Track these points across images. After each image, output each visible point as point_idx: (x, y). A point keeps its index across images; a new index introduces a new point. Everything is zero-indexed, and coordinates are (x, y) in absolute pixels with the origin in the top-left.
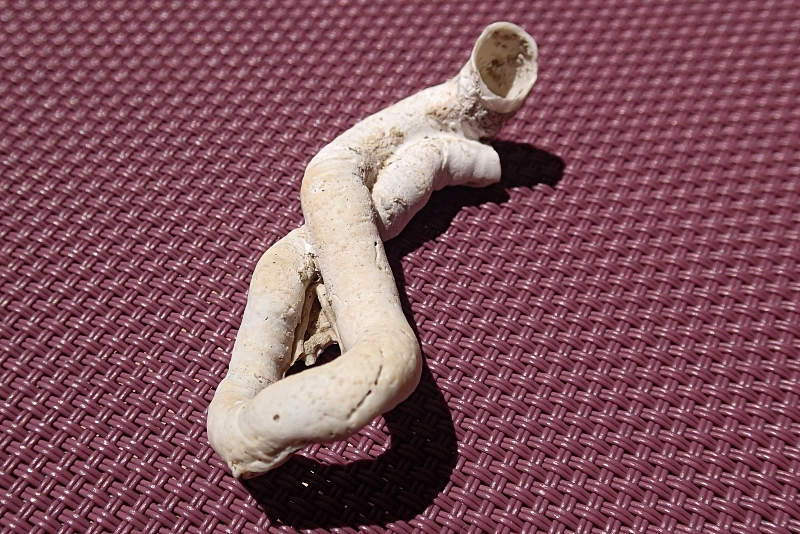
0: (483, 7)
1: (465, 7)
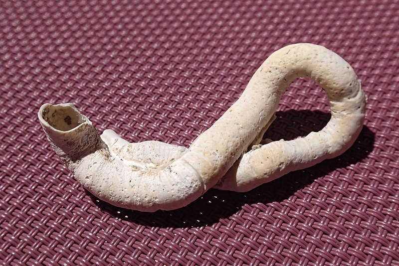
0: (341, 4)
1: (330, 4)
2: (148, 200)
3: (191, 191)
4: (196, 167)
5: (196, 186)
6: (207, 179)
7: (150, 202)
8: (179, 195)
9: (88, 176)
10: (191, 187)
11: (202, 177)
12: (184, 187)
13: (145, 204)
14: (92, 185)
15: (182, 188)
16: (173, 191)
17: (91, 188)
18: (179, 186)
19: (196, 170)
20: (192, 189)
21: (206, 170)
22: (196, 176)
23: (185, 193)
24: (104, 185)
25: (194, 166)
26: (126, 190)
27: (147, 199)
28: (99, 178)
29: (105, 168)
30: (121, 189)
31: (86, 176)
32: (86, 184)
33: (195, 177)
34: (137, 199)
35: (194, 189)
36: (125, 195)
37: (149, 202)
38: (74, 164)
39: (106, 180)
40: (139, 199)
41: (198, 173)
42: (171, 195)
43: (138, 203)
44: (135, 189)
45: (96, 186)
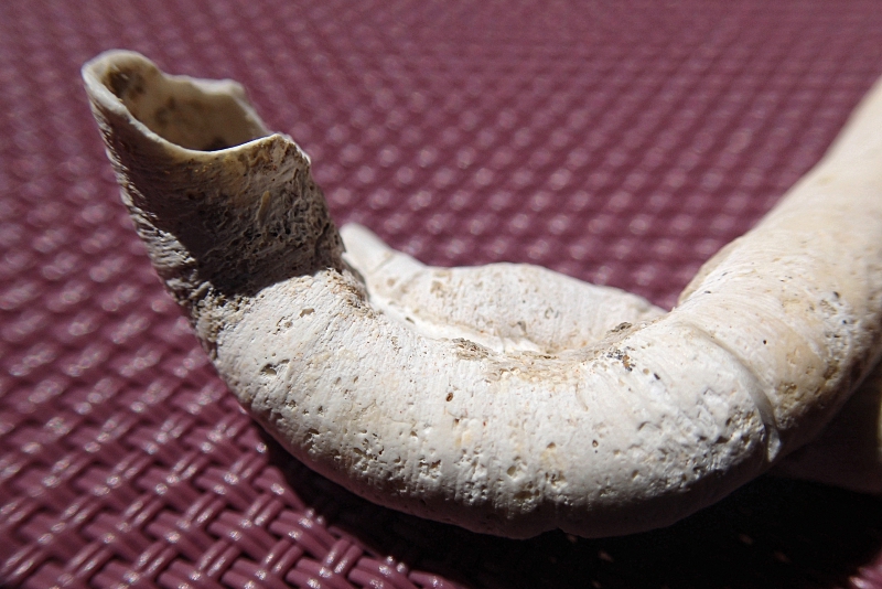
2: (522, 485)
3: (720, 460)
4: (752, 353)
5: (745, 438)
6: (792, 414)
7: (528, 495)
8: (661, 472)
9: (274, 360)
10: (722, 440)
11: (776, 398)
12: (692, 437)
13: (506, 499)
14: (284, 403)
15: (682, 440)
16: (637, 454)
17: (279, 416)
18: (668, 430)
19: (748, 368)
20: (725, 451)
21: (795, 372)
22: (747, 395)
23: (690, 465)
24: (335, 403)
25: (739, 350)
26: (427, 431)
27: (516, 479)
28: (318, 374)
29: (347, 333)
30: (407, 426)
31: (264, 363)
32: (260, 396)
33: (745, 397)
34: (472, 476)
35: (736, 451)
36: (423, 452)
37: (522, 495)
38: (220, 311)
39: (344, 384)
40: (480, 474)
41: (757, 379)
42: (628, 470)
43: (475, 494)
44: (470, 432)
45: (300, 408)
